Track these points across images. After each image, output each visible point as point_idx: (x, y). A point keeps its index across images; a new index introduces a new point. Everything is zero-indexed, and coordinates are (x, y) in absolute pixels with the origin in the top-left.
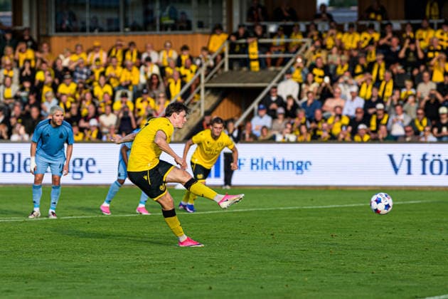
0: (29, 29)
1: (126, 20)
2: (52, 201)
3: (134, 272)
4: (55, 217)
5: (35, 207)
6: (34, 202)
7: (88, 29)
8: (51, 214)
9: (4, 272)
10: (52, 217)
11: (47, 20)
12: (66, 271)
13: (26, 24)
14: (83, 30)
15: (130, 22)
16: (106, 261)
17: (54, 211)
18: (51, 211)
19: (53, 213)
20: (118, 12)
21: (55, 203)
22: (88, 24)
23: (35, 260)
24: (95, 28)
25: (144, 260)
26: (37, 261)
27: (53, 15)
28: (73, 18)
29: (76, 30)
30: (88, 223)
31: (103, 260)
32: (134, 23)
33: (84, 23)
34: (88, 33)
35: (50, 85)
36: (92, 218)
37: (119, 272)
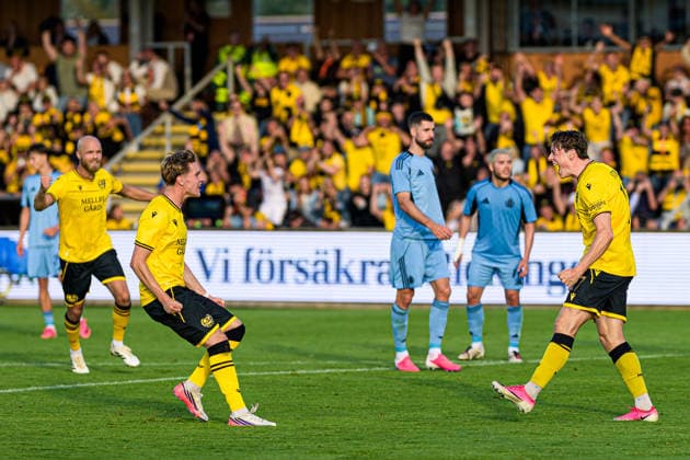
0: (475, 42)
1: (639, 26)
2: (513, 333)
3: (653, 452)
4: (519, 361)
5: (473, 340)
6: (471, 333)
7: (575, 41)
8: (512, 354)
9: (432, 453)
10: (514, 360)
11: (506, 27)
12: (539, 450)
13: (470, 33)
14: (567, 43)
15: (647, 28)
16: (605, 434)
17: (517, 350)
18: (511, 350)
19: (516, 354)
20: (626, 13)
21: (516, 336)
22: (575, 32)
23: (486, 433)
24: (586, 40)
25: (669, 431)
26: (489, 434)
27: (516, 18)
28: (550, 22)
29: (555, 43)
30: (576, 369)
31: (601, 433)
32: (654, 31)
33: (568, 31)
34: (575, 48)
35: (510, 134)
36: (581, 362)
37: (627, 453)
